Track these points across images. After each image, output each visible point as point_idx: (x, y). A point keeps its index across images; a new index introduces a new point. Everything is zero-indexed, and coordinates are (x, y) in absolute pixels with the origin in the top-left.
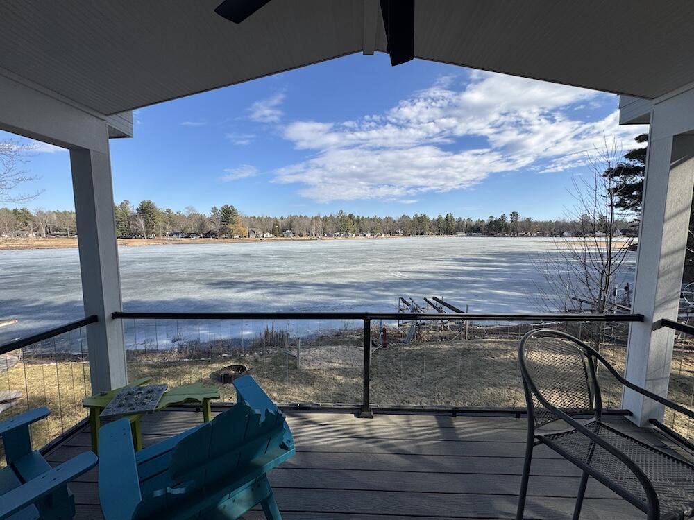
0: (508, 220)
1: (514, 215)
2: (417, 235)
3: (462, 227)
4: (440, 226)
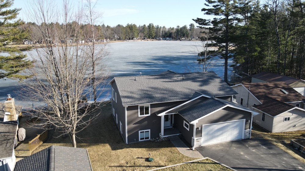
2: (130, 39)
3: (159, 33)
4: (145, 33)
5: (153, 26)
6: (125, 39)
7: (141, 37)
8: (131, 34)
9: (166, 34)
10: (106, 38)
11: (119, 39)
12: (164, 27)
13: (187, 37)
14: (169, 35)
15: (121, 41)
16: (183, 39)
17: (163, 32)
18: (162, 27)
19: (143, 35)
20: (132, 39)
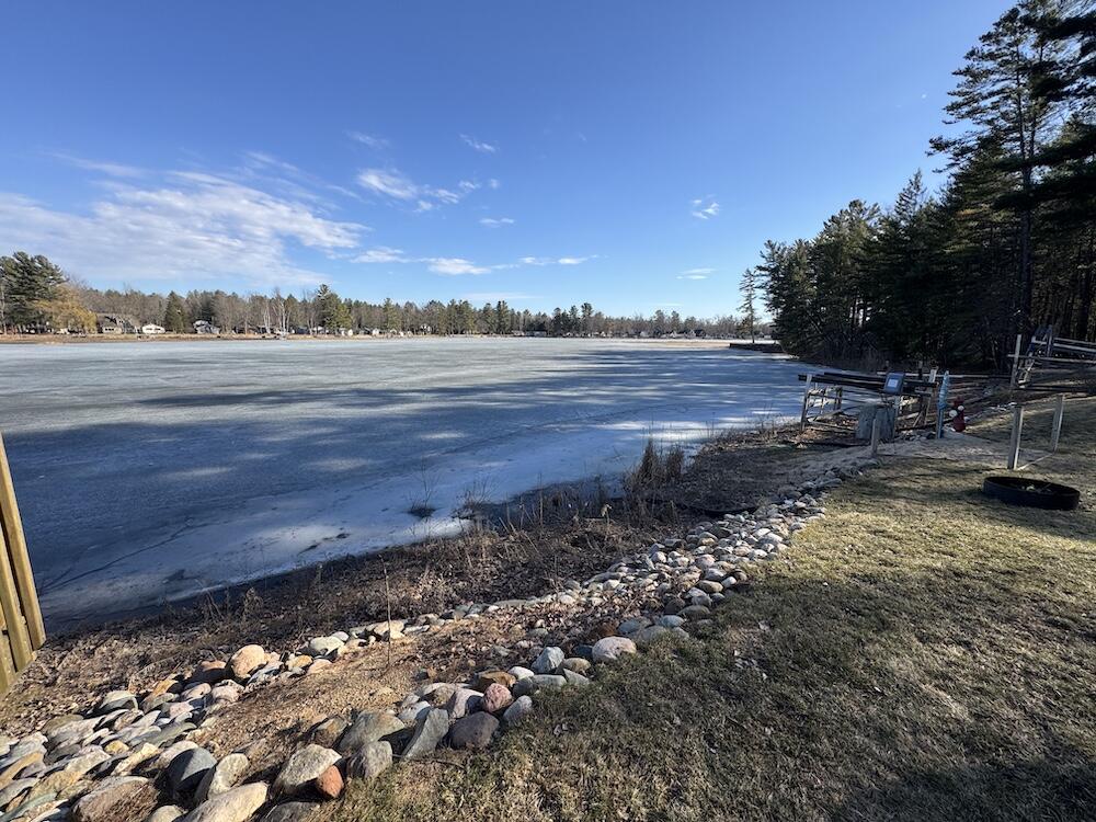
0: (580, 314)
1: (587, 307)
2: (456, 333)
3: (518, 321)
4: (489, 320)
5: (505, 308)
6: (448, 332)
7: (480, 328)
8: (460, 322)
9: (531, 325)
10: (403, 329)
11: (435, 332)
12: (526, 312)
13: (578, 331)
14: (537, 327)
15: (438, 336)
16: (568, 334)
17: (524, 320)
18: (522, 312)
19: (485, 327)
20: (462, 333)
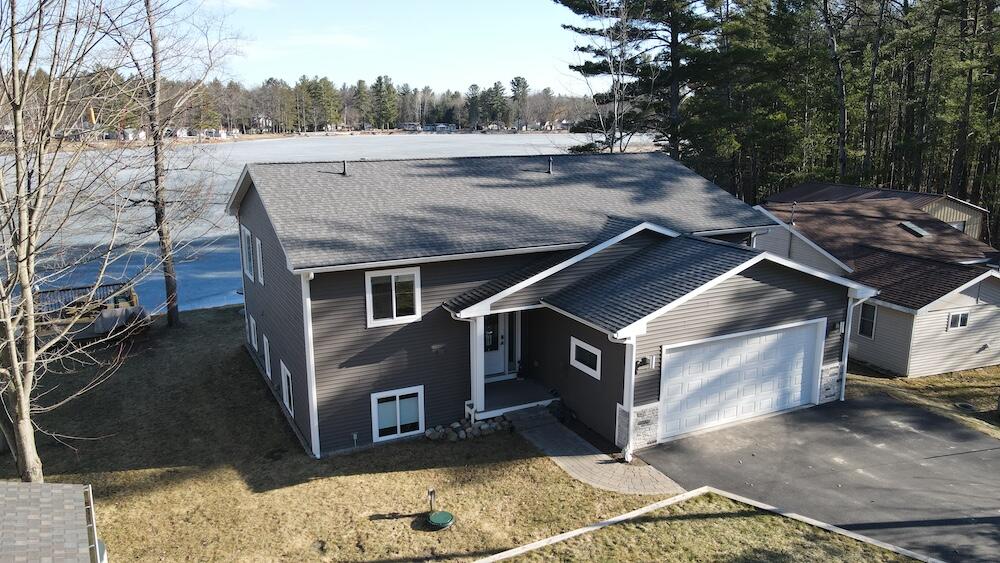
3: (412, 108)
4: (362, 107)
5: (389, 87)
7: (349, 121)
8: (316, 111)
10: (226, 126)
11: (276, 129)
12: (427, 90)
13: (506, 120)
15: (281, 135)
16: (490, 127)
17: (423, 105)
18: (420, 90)
19: (358, 116)
20: (320, 129)
